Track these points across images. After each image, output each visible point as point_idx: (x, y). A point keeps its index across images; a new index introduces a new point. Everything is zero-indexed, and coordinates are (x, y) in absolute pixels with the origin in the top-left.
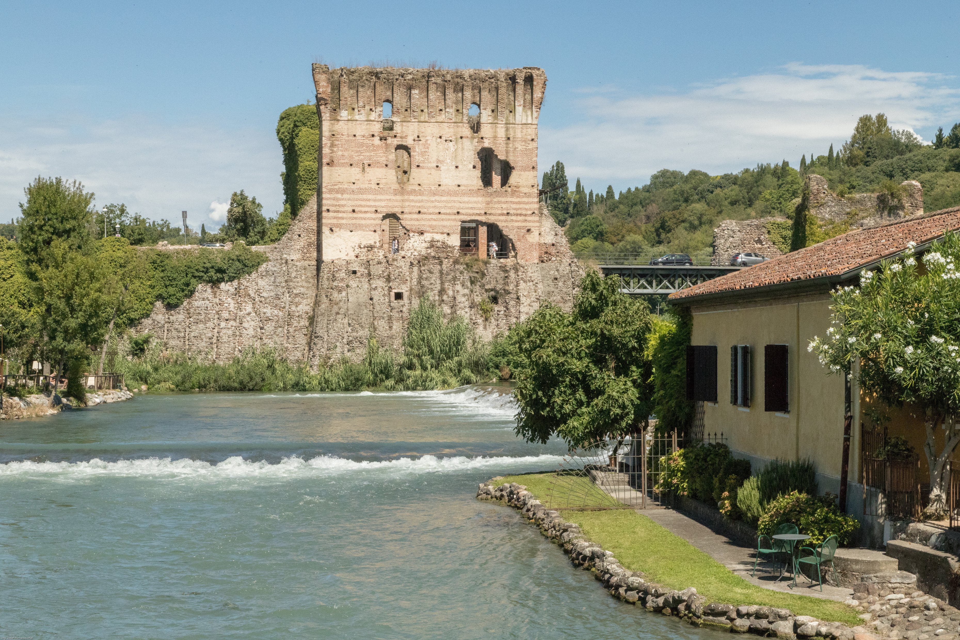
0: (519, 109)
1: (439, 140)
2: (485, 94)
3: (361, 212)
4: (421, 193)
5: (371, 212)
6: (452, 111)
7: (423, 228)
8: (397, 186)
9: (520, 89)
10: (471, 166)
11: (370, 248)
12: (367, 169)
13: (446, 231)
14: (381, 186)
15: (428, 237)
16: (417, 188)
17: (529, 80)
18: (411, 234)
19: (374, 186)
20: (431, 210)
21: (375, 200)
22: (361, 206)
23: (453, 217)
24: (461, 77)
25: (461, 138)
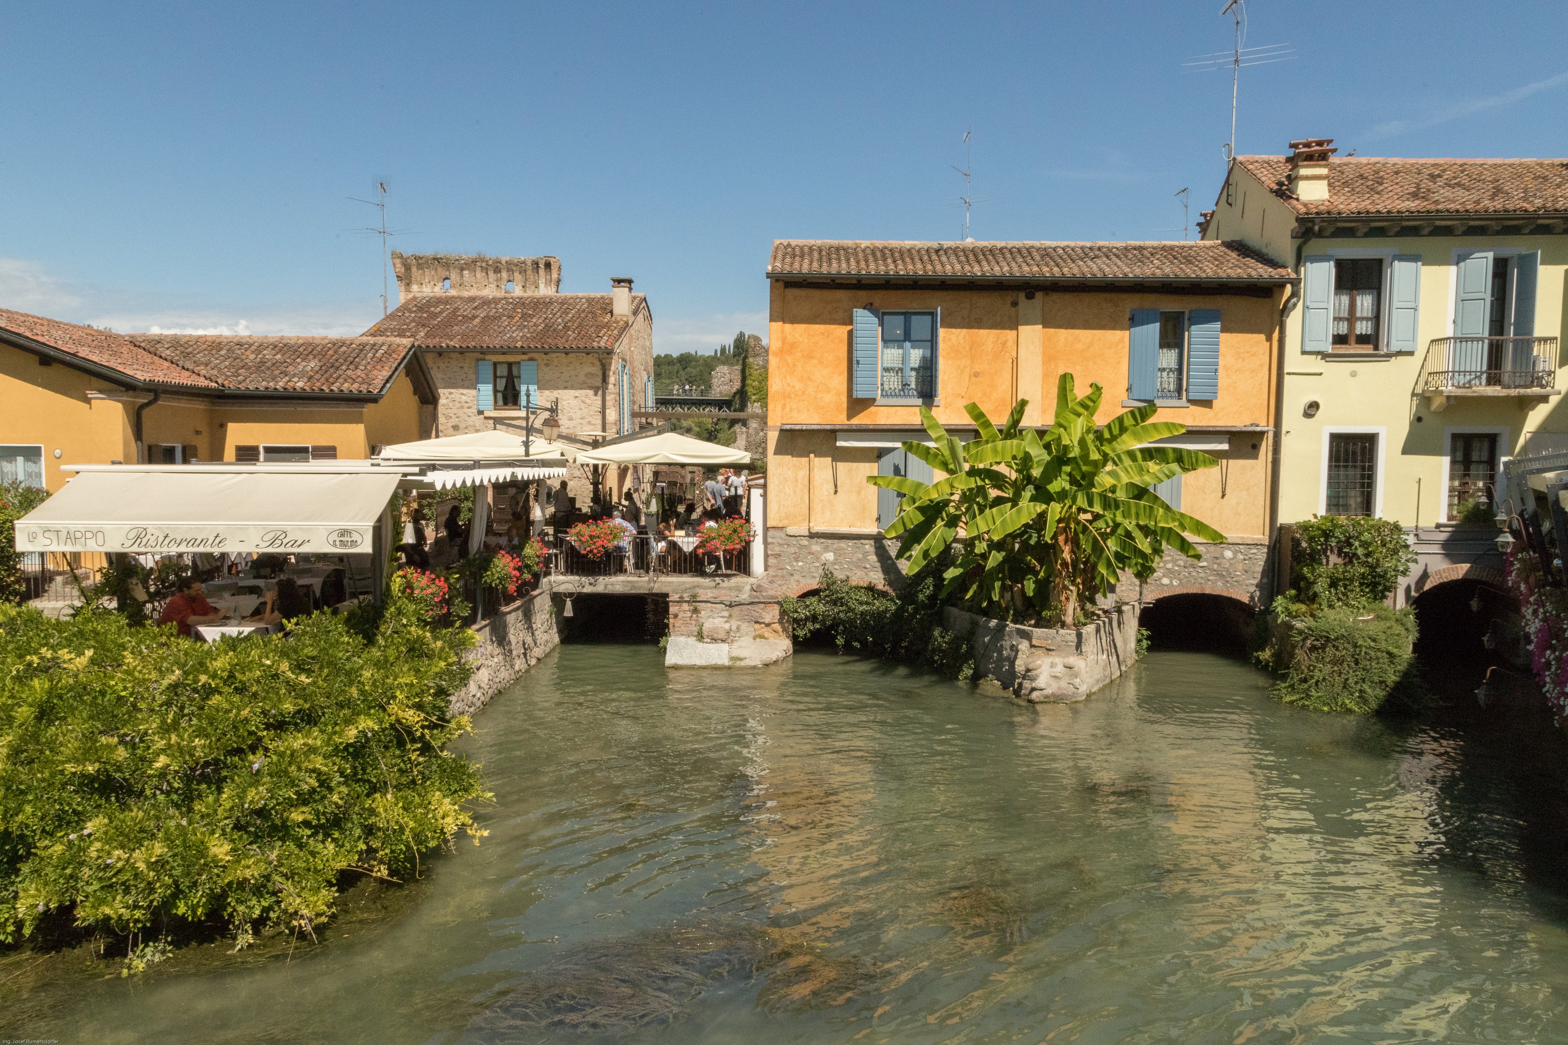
0: (542, 285)
2: (516, 274)
6: (493, 286)
9: (542, 271)
17: (548, 265)
24: (500, 262)
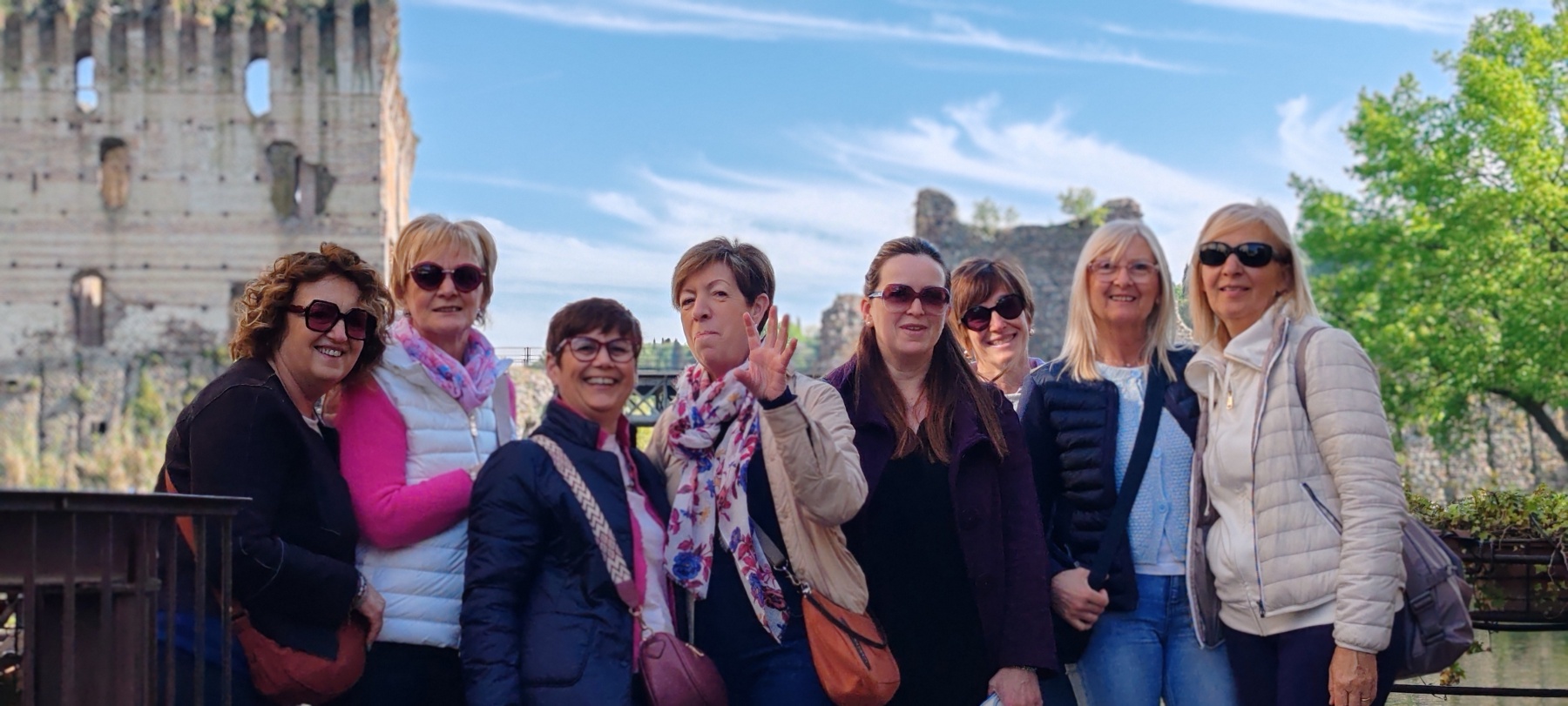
0: (345, 67)
1: (186, 128)
2: (278, 38)
3: (27, 266)
4: (148, 228)
5: (47, 267)
6: (211, 71)
7: (151, 297)
8: (100, 216)
9: (345, 28)
10: (250, 177)
11: (47, 336)
12: (42, 183)
13: (200, 300)
14: (70, 216)
15: (162, 313)
16: (141, 219)
17: (362, 12)
18: (129, 309)
19: (56, 217)
20: (169, 261)
21: (56, 244)
22: (29, 255)
23: (214, 274)
25: (232, 122)
